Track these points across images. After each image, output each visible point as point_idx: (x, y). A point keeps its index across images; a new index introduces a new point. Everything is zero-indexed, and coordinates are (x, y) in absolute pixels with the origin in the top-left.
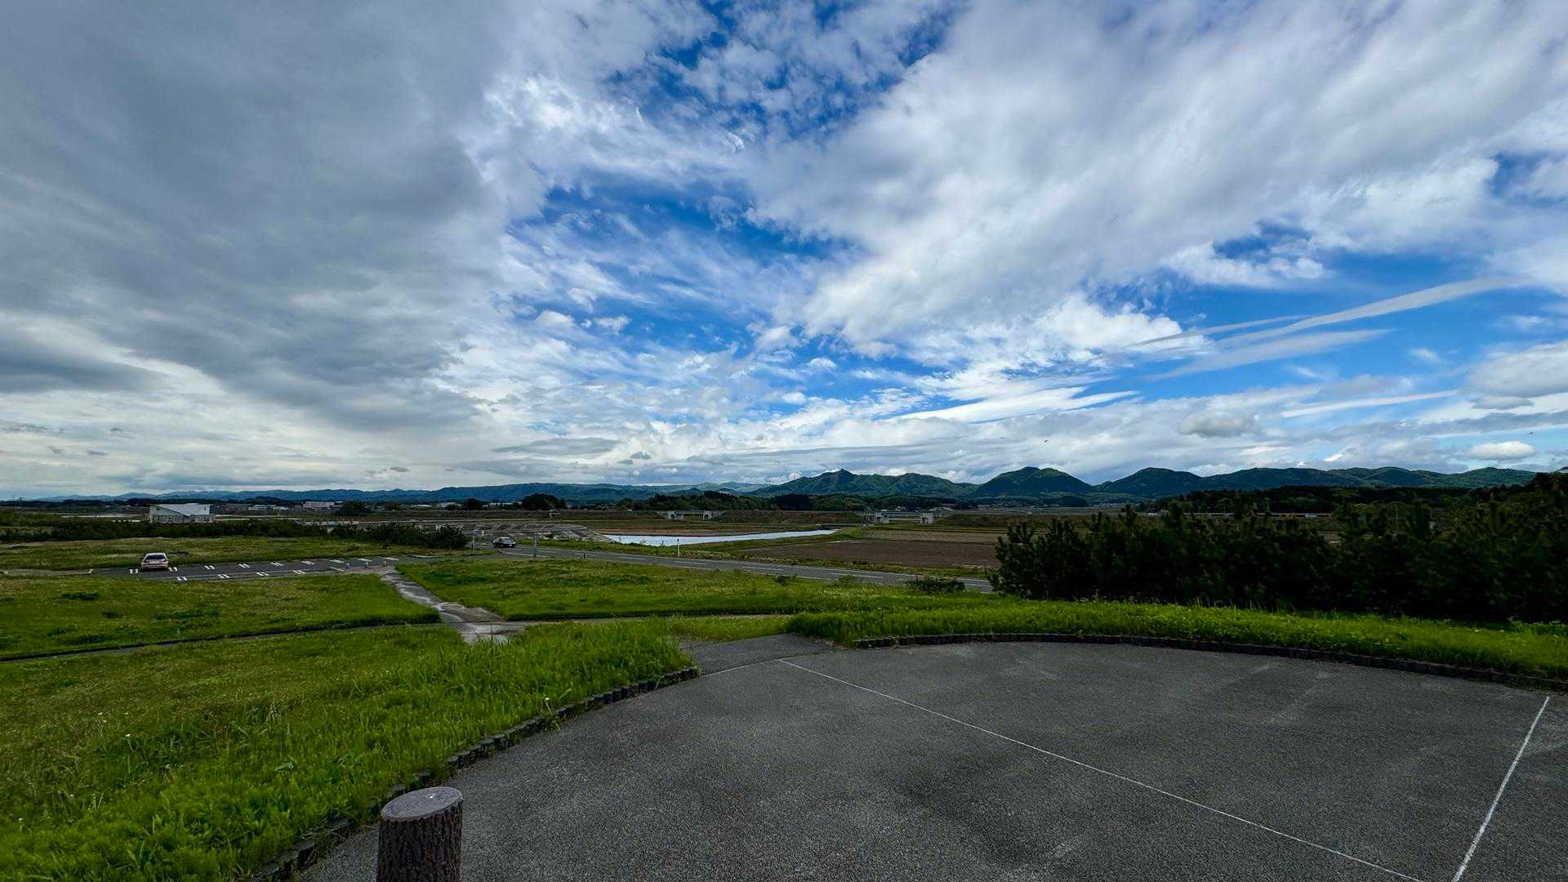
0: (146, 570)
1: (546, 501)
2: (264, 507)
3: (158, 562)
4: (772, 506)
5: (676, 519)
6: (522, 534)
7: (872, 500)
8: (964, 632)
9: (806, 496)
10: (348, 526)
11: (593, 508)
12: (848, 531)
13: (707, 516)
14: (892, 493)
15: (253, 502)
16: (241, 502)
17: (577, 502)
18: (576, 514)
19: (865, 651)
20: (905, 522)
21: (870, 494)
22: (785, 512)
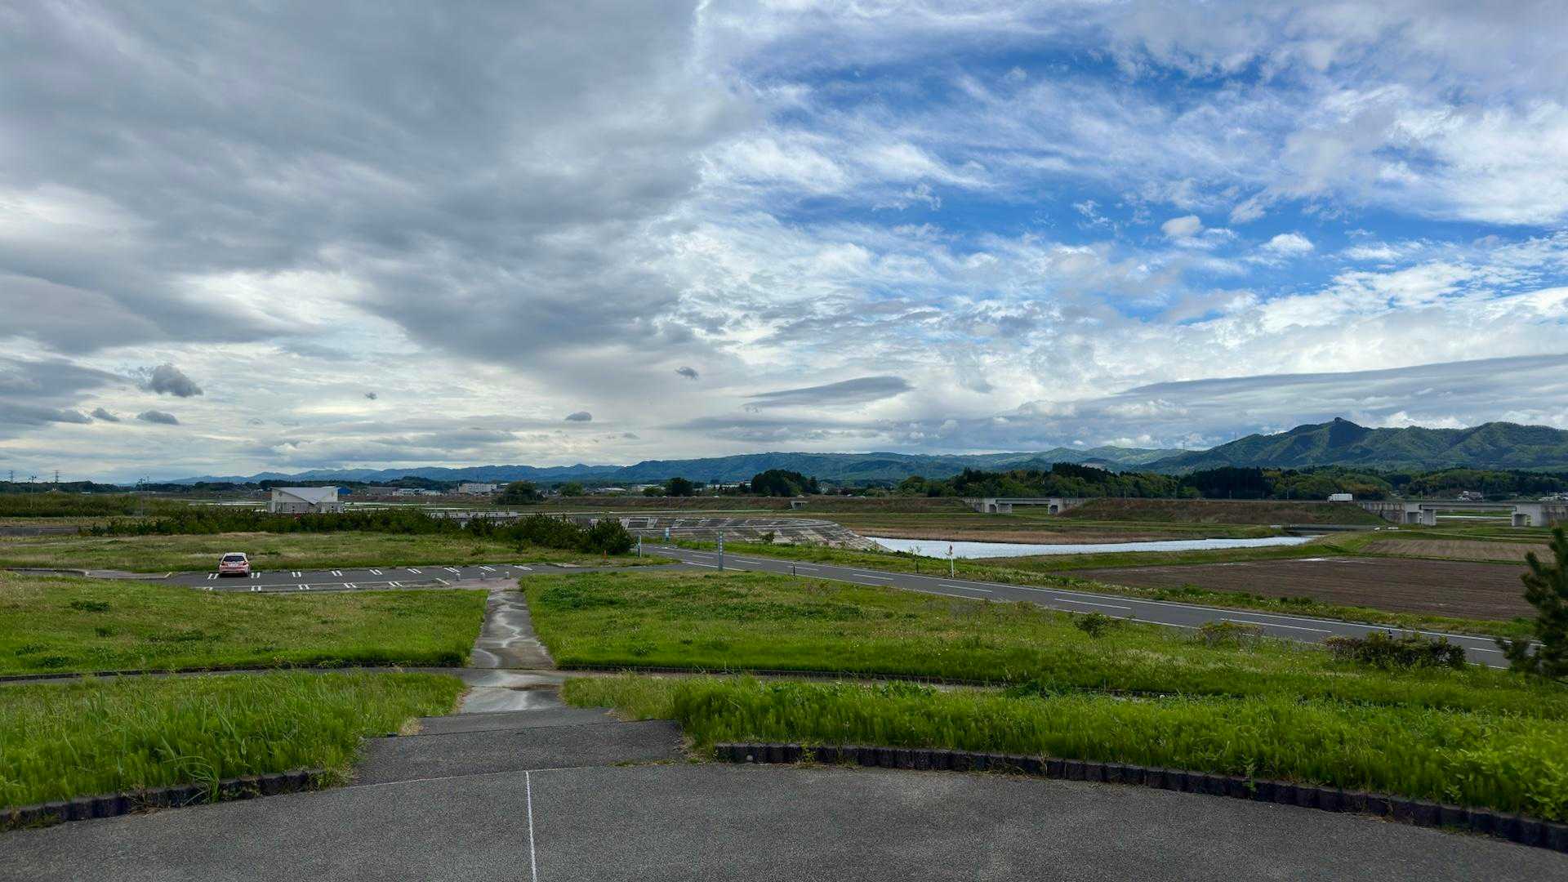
0: (224, 575)
1: (788, 481)
2: (411, 492)
3: (237, 565)
4: (1187, 490)
5: (998, 511)
6: (736, 534)
7: (1405, 479)
8: (977, 748)
9: (1258, 471)
10: (486, 519)
11: (862, 492)
12: (1334, 539)
13: (1055, 507)
14: (1453, 464)
15: (398, 484)
16: (386, 485)
17: (838, 483)
18: (832, 503)
19: (732, 769)
20: (1472, 522)
21: (1401, 467)
22: (1207, 501)
